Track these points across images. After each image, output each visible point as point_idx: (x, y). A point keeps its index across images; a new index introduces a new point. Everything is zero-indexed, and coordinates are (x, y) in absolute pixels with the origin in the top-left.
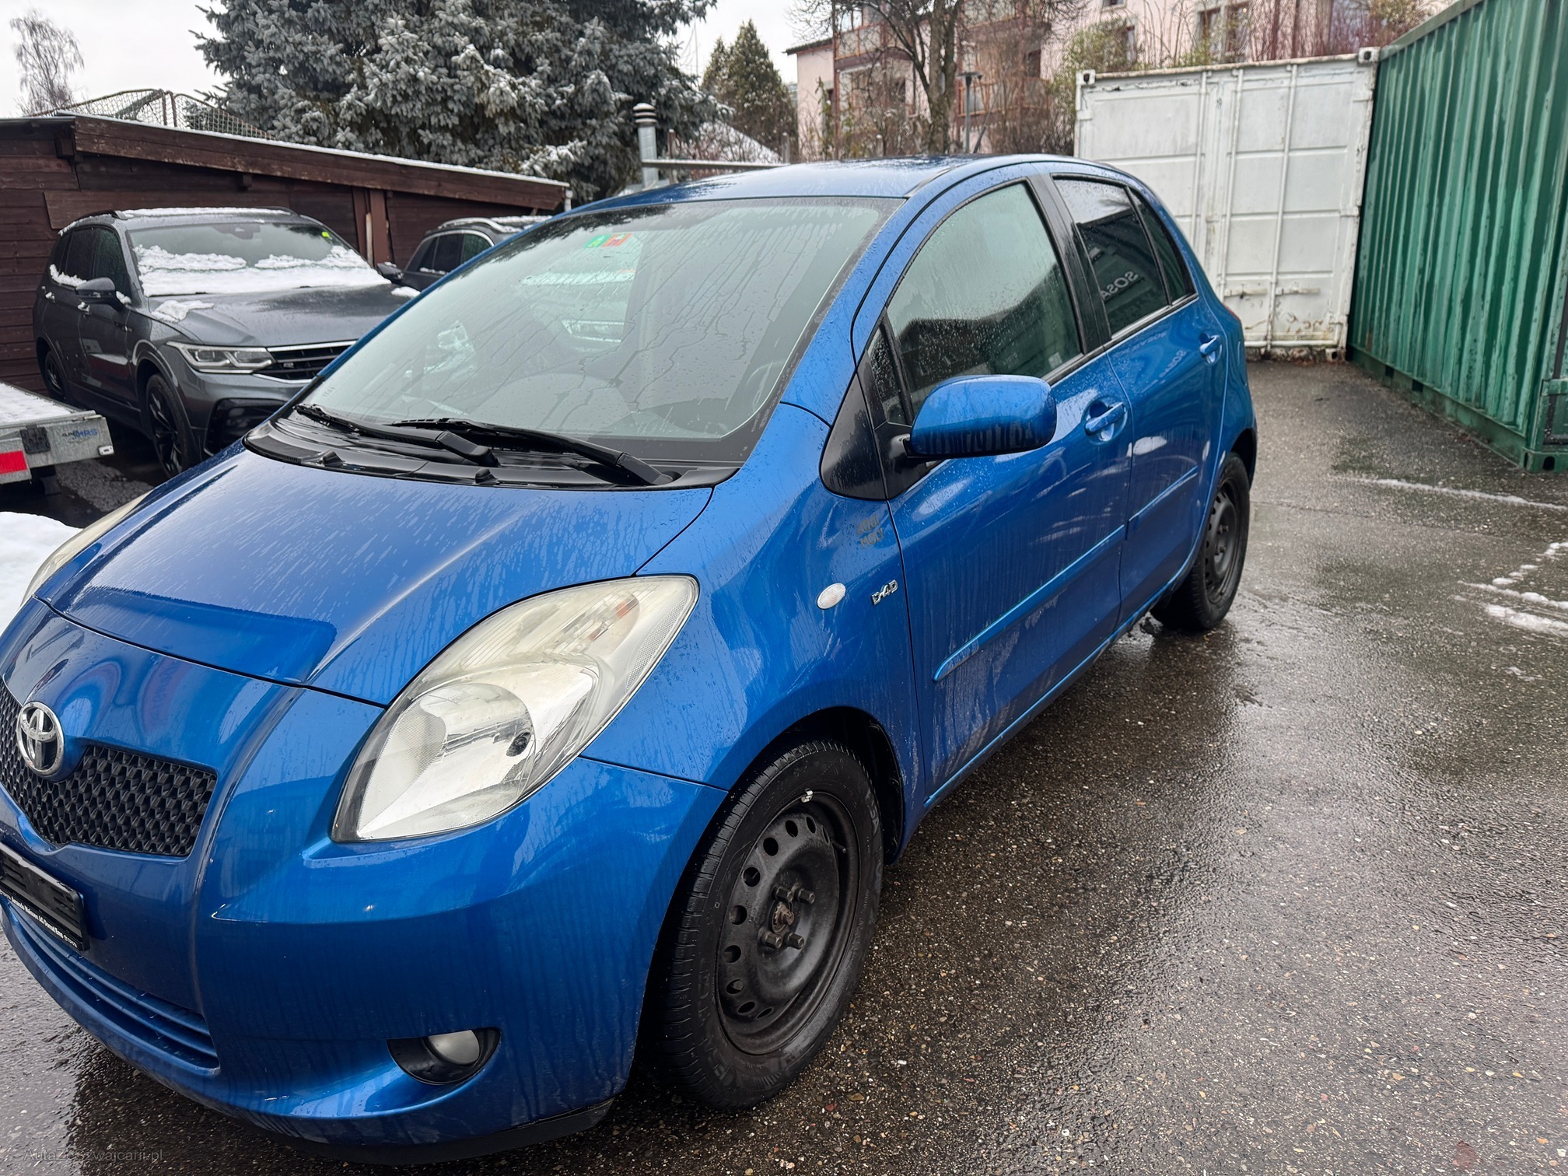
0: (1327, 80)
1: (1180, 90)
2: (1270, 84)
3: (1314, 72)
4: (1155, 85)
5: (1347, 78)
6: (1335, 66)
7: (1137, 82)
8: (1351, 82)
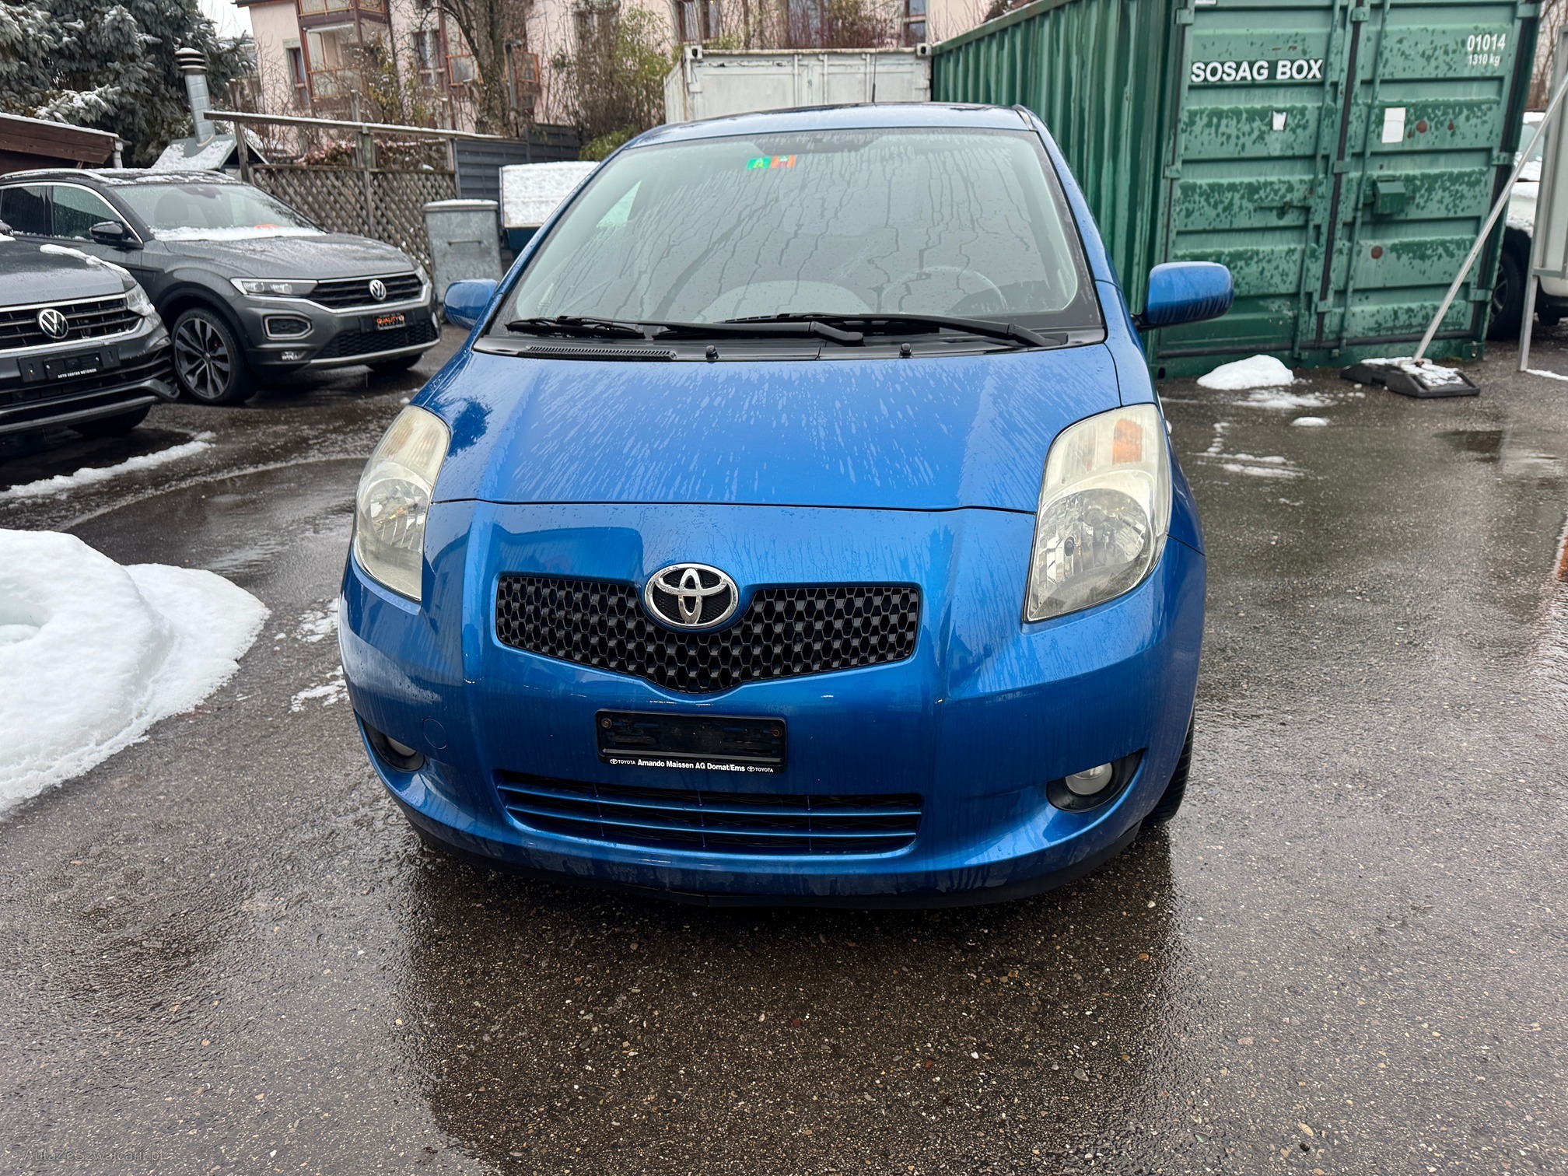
0: (894, 69)
1: (776, 69)
2: (849, 70)
3: (883, 61)
4: (755, 63)
5: (908, 68)
6: (898, 57)
7: (739, 60)
8: (912, 72)
